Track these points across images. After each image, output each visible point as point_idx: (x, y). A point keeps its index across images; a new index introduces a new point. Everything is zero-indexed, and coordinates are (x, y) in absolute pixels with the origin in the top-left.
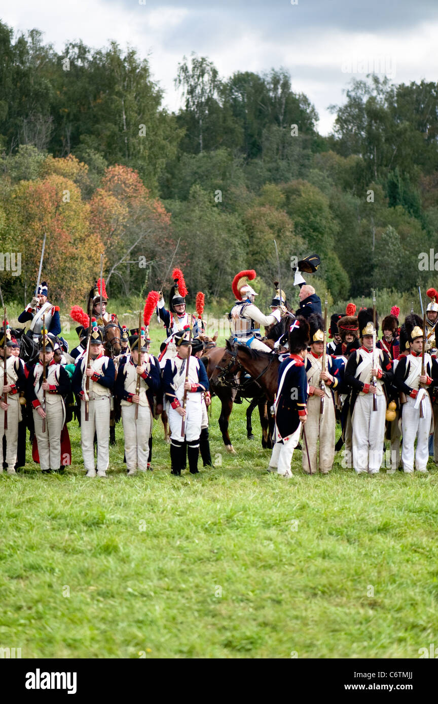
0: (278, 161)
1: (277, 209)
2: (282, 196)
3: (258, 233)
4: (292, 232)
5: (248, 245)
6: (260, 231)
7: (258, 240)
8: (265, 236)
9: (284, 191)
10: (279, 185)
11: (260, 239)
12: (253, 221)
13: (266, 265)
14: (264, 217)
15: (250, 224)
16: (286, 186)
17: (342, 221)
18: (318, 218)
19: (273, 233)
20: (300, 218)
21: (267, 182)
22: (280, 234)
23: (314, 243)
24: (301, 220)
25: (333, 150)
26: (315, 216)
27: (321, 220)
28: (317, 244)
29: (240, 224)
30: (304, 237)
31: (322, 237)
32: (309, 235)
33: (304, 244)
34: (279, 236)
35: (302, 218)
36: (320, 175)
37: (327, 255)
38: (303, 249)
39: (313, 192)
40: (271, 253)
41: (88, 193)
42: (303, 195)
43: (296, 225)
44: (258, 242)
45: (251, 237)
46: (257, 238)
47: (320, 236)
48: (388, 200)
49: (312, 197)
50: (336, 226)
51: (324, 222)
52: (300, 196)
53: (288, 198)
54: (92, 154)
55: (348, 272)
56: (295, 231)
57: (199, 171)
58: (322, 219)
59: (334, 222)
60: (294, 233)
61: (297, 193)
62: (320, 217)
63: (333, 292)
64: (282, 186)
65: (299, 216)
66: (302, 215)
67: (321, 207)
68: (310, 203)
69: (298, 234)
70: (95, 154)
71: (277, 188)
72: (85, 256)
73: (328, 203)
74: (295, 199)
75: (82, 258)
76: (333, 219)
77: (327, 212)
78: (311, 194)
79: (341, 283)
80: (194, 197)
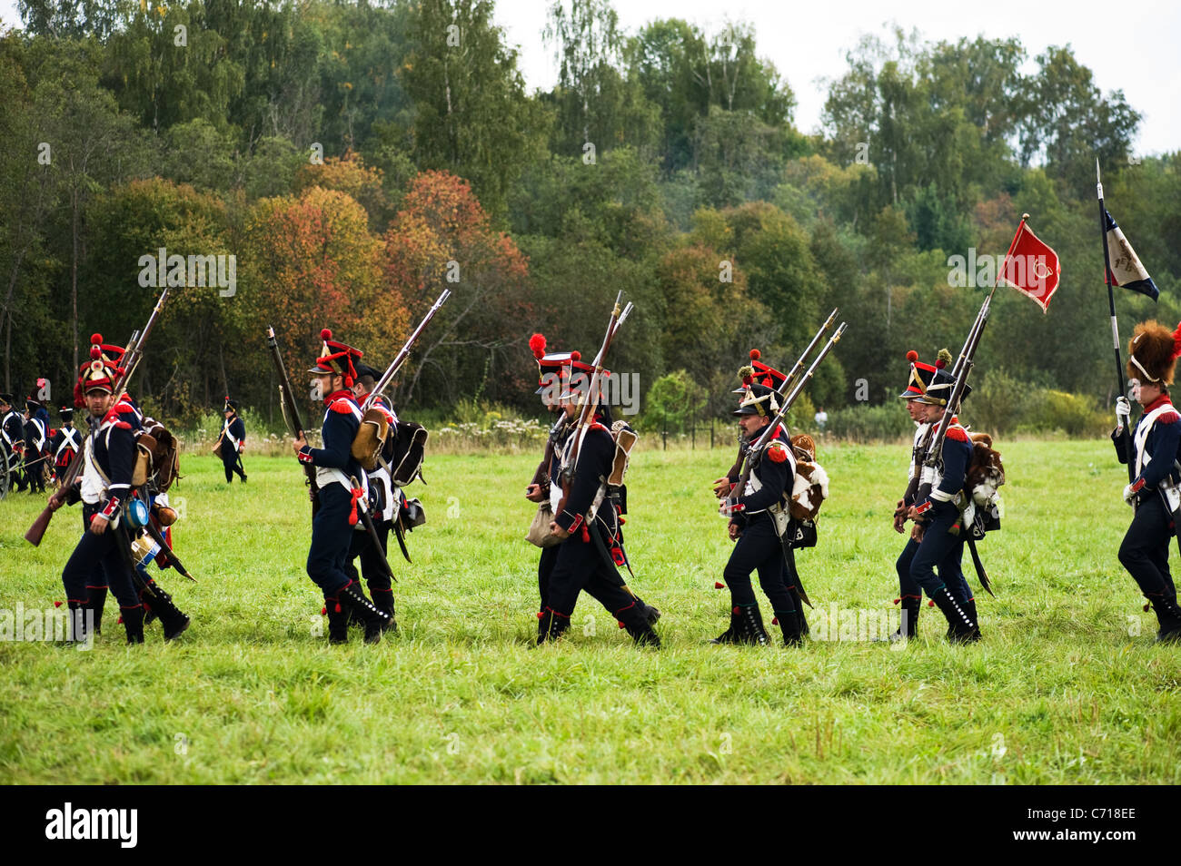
0: (721, 170)
1: (718, 252)
2: (727, 230)
3: (684, 294)
4: (744, 292)
5: (665, 316)
6: (688, 292)
7: (683, 307)
8: (695, 299)
9: (730, 222)
10: (723, 212)
11: (687, 304)
12: (675, 274)
13: (698, 350)
14: (694, 266)
15: (668, 277)
16: (735, 212)
17: (833, 275)
18: (791, 268)
19: (711, 295)
20: (759, 269)
21: (703, 205)
22: (724, 297)
23: (783, 310)
24: (761, 272)
25: (821, 155)
26: (785, 265)
27: (795, 271)
28: (787, 313)
29: (651, 277)
30: (766, 302)
31: (798, 299)
32: (775, 296)
33: (765, 312)
34: (720, 301)
35: (762, 267)
36: (795, 194)
37: (807, 334)
38: (763, 321)
39: (783, 223)
40: (706, 328)
41: (382, 220)
42: (765, 227)
43: (752, 280)
44: (684, 310)
45: (672, 301)
46: (681, 303)
47: (794, 299)
48: (914, 237)
49: (780, 232)
50: (821, 281)
51: (801, 276)
52: (759, 228)
53: (738, 233)
54: (390, 154)
55: (844, 364)
56: (749, 291)
57: (581, 185)
58: (797, 269)
59: (820, 275)
60: (747, 295)
61: (755, 224)
62: (795, 266)
63: (817, 398)
64: (727, 211)
65: (757, 265)
66: (764, 263)
67: (796, 248)
68: (777, 242)
69: (755, 296)
70: (396, 155)
71: (718, 215)
72: (374, 330)
73: (810, 242)
74: (751, 234)
75: (369, 336)
76: (815, 269)
77: (807, 258)
78: (780, 225)
79: (829, 383)
80: (570, 230)
